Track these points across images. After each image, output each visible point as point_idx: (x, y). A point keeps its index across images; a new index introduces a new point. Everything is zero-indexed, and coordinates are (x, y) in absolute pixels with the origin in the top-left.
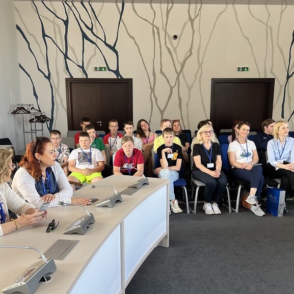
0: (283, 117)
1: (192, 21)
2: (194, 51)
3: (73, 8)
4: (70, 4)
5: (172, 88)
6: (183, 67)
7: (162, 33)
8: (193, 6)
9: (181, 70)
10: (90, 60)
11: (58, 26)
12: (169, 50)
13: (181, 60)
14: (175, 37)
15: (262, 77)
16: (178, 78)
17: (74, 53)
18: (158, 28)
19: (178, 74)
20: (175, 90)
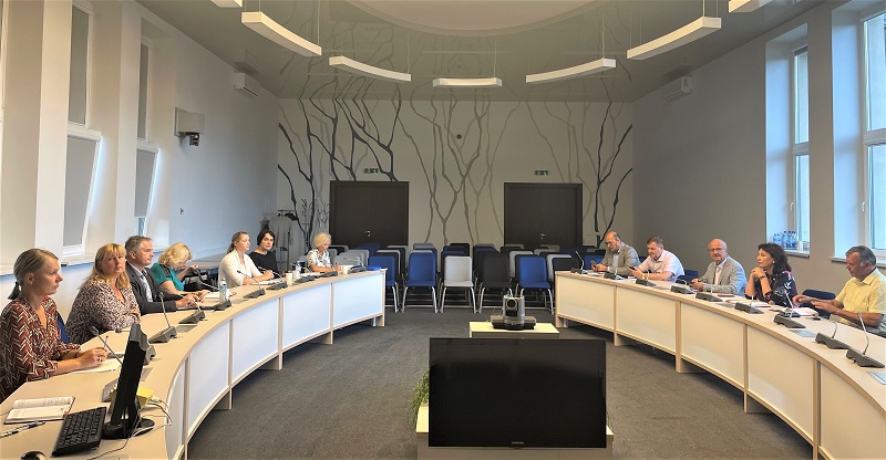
0: (597, 230)
1: (479, 119)
2: (482, 152)
3: (344, 106)
4: (341, 102)
5: (456, 193)
6: (469, 169)
7: (444, 133)
8: (480, 103)
9: (467, 173)
10: (360, 160)
11: (326, 124)
12: (452, 150)
13: (467, 162)
14: (459, 137)
15: (567, 181)
16: (463, 182)
17: (342, 154)
18: (439, 127)
19: (464, 177)
20: (460, 196)
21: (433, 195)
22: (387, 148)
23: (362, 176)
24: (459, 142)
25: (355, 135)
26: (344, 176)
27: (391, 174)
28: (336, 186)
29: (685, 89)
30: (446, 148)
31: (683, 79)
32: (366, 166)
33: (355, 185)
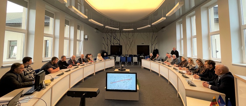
1: (133, 36)
2: (133, 40)
3: (112, 34)
9: (131, 44)
11: (110, 37)
13: (131, 42)
15: (147, 45)
17: (112, 41)
18: (127, 37)
20: (130, 47)
21: (126, 47)
22: (119, 40)
23: (115, 45)
24: (130, 39)
25: (114, 38)
26: (113, 45)
27: (119, 44)
28: (111, 46)
29: (164, 30)
30: (128, 41)
31: (164, 28)
32: (116, 43)
33: (114, 46)
